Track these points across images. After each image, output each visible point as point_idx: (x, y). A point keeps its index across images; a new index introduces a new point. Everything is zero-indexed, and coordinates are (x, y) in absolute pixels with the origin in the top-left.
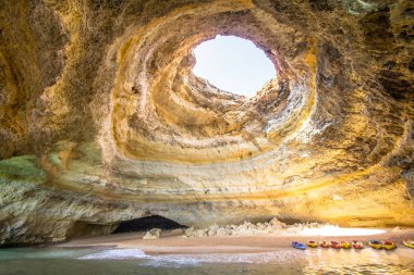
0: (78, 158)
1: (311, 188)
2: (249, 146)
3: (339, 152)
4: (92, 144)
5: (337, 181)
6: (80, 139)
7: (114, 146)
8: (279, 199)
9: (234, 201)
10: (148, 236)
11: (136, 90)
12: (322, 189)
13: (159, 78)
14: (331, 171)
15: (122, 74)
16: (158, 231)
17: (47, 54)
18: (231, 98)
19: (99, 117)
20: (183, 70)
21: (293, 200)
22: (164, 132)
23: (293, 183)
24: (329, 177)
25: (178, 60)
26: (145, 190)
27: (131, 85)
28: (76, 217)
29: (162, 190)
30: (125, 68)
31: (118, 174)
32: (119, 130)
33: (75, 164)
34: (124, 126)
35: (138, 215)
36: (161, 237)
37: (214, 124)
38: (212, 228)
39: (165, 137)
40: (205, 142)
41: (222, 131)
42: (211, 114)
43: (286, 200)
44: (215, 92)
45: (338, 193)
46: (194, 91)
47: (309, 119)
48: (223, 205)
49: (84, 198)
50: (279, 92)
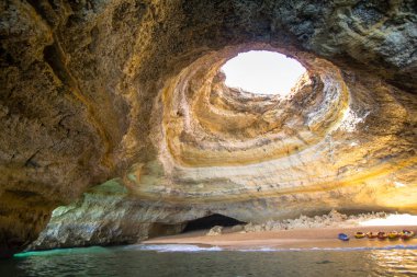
0: (147, 174)
1: (368, 176)
2: (293, 141)
3: (389, 138)
4: (155, 162)
5: (396, 167)
6: (146, 161)
7: (171, 160)
8: (336, 190)
9: (288, 196)
10: (211, 232)
11: (180, 114)
12: (381, 176)
13: (197, 99)
14: (386, 157)
15: (168, 107)
16: (219, 228)
17: (122, 120)
18: (267, 99)
19: (157, 142)
20: (217, 85)
21: (352, 190)
22: (210, 140)
23: (348, 173)
24: (386, 165)
25: (210, 80)
26: (204, 193)
27: (176, 111)
28: (153, 220)
29: (218, 191)
30: (169, 102)
31: (179, 182)
32: (173, 146)
33: (146, 178)
34: (176, 142)
35: (201, 215)
36: (223, 233)
37: (255, 125)
38: (269, 223)
39: (212, 145)
40: (250, 143)
41: (264, 130)
42: (251, 117)
43: (344, 191)
44: (249, 96)
45: (400, 180)
46: (230, 100)
47: (349, 109)
48: (277, 200)
49: (157, 204)
50: (313, 86)
